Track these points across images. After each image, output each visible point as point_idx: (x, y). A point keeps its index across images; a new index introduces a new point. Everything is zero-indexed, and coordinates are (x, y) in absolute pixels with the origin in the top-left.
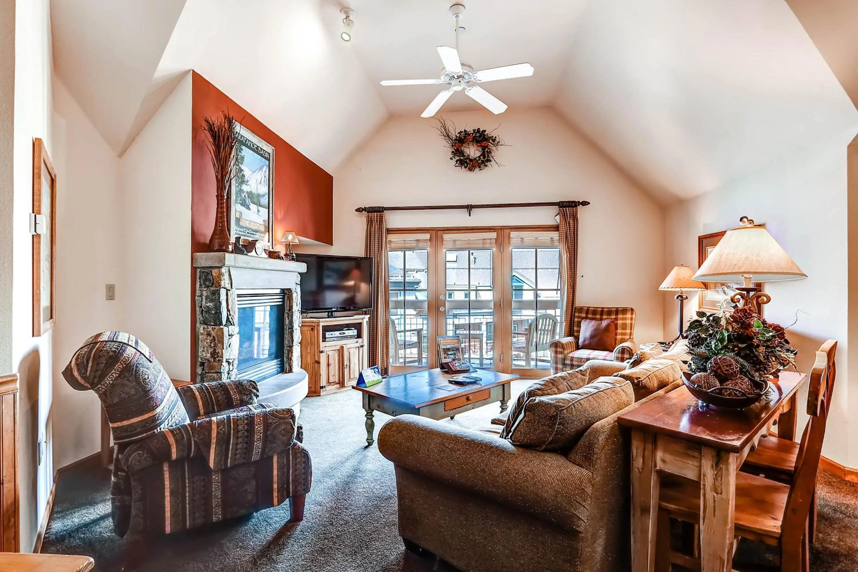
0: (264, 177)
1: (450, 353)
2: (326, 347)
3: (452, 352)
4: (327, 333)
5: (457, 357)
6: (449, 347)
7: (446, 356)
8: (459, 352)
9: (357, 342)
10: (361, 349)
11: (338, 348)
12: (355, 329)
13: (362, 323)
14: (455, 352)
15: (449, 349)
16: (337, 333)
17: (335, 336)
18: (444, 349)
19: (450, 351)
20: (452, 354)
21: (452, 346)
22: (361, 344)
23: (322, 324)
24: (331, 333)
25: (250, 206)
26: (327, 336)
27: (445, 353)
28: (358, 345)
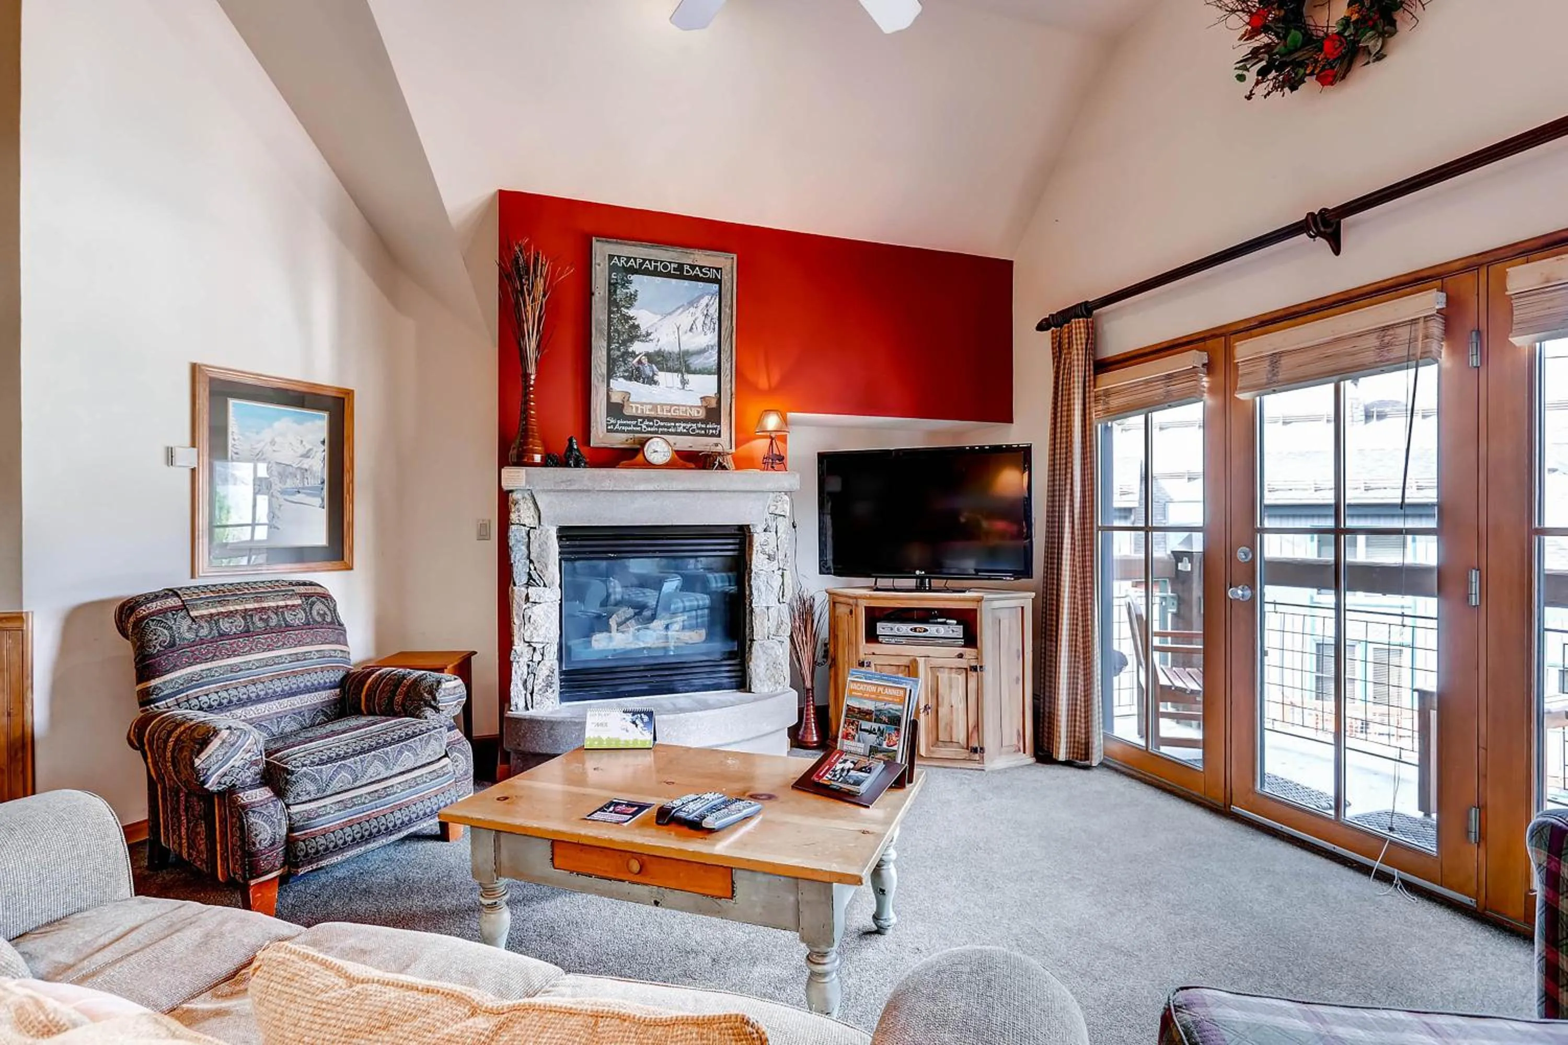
0: (702, 318)
1: (866, 725)
2: (874, 654)
3: (875, 726)
4: (879, 625)
5: (885, 746)
6: (869, 705)
7: (853, 733)
8: (898, 730)
9: (961, 656)
10: (973, 676)
11: (904, 661)
12: (957, 624)
13: (975, 610)
14: (882, 726)
15: (866, 714)
16: (905, 628)
17: (899, 633)
18: (850, 709)
19: (870, 720)
20: (870, 732)
21: (881, 705)
22: (973, 663)
23: (863, 604)
24: (890, 625)
25: (656, 378)
26: (880, 631)
27: (853, 723)
28: (963, 663)
